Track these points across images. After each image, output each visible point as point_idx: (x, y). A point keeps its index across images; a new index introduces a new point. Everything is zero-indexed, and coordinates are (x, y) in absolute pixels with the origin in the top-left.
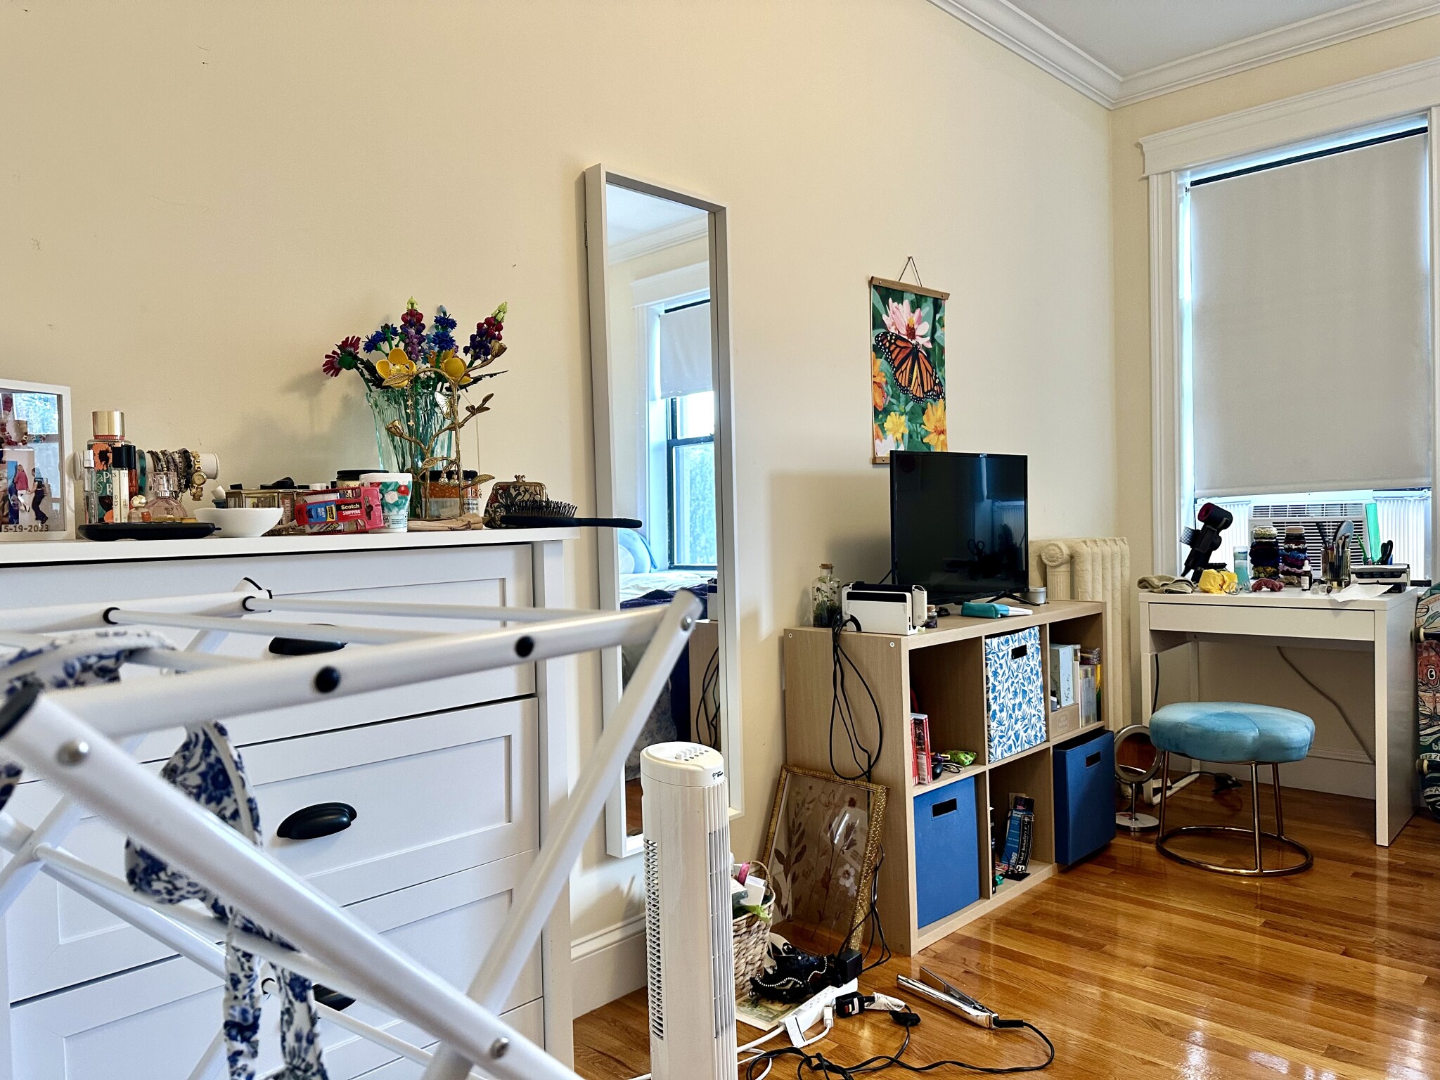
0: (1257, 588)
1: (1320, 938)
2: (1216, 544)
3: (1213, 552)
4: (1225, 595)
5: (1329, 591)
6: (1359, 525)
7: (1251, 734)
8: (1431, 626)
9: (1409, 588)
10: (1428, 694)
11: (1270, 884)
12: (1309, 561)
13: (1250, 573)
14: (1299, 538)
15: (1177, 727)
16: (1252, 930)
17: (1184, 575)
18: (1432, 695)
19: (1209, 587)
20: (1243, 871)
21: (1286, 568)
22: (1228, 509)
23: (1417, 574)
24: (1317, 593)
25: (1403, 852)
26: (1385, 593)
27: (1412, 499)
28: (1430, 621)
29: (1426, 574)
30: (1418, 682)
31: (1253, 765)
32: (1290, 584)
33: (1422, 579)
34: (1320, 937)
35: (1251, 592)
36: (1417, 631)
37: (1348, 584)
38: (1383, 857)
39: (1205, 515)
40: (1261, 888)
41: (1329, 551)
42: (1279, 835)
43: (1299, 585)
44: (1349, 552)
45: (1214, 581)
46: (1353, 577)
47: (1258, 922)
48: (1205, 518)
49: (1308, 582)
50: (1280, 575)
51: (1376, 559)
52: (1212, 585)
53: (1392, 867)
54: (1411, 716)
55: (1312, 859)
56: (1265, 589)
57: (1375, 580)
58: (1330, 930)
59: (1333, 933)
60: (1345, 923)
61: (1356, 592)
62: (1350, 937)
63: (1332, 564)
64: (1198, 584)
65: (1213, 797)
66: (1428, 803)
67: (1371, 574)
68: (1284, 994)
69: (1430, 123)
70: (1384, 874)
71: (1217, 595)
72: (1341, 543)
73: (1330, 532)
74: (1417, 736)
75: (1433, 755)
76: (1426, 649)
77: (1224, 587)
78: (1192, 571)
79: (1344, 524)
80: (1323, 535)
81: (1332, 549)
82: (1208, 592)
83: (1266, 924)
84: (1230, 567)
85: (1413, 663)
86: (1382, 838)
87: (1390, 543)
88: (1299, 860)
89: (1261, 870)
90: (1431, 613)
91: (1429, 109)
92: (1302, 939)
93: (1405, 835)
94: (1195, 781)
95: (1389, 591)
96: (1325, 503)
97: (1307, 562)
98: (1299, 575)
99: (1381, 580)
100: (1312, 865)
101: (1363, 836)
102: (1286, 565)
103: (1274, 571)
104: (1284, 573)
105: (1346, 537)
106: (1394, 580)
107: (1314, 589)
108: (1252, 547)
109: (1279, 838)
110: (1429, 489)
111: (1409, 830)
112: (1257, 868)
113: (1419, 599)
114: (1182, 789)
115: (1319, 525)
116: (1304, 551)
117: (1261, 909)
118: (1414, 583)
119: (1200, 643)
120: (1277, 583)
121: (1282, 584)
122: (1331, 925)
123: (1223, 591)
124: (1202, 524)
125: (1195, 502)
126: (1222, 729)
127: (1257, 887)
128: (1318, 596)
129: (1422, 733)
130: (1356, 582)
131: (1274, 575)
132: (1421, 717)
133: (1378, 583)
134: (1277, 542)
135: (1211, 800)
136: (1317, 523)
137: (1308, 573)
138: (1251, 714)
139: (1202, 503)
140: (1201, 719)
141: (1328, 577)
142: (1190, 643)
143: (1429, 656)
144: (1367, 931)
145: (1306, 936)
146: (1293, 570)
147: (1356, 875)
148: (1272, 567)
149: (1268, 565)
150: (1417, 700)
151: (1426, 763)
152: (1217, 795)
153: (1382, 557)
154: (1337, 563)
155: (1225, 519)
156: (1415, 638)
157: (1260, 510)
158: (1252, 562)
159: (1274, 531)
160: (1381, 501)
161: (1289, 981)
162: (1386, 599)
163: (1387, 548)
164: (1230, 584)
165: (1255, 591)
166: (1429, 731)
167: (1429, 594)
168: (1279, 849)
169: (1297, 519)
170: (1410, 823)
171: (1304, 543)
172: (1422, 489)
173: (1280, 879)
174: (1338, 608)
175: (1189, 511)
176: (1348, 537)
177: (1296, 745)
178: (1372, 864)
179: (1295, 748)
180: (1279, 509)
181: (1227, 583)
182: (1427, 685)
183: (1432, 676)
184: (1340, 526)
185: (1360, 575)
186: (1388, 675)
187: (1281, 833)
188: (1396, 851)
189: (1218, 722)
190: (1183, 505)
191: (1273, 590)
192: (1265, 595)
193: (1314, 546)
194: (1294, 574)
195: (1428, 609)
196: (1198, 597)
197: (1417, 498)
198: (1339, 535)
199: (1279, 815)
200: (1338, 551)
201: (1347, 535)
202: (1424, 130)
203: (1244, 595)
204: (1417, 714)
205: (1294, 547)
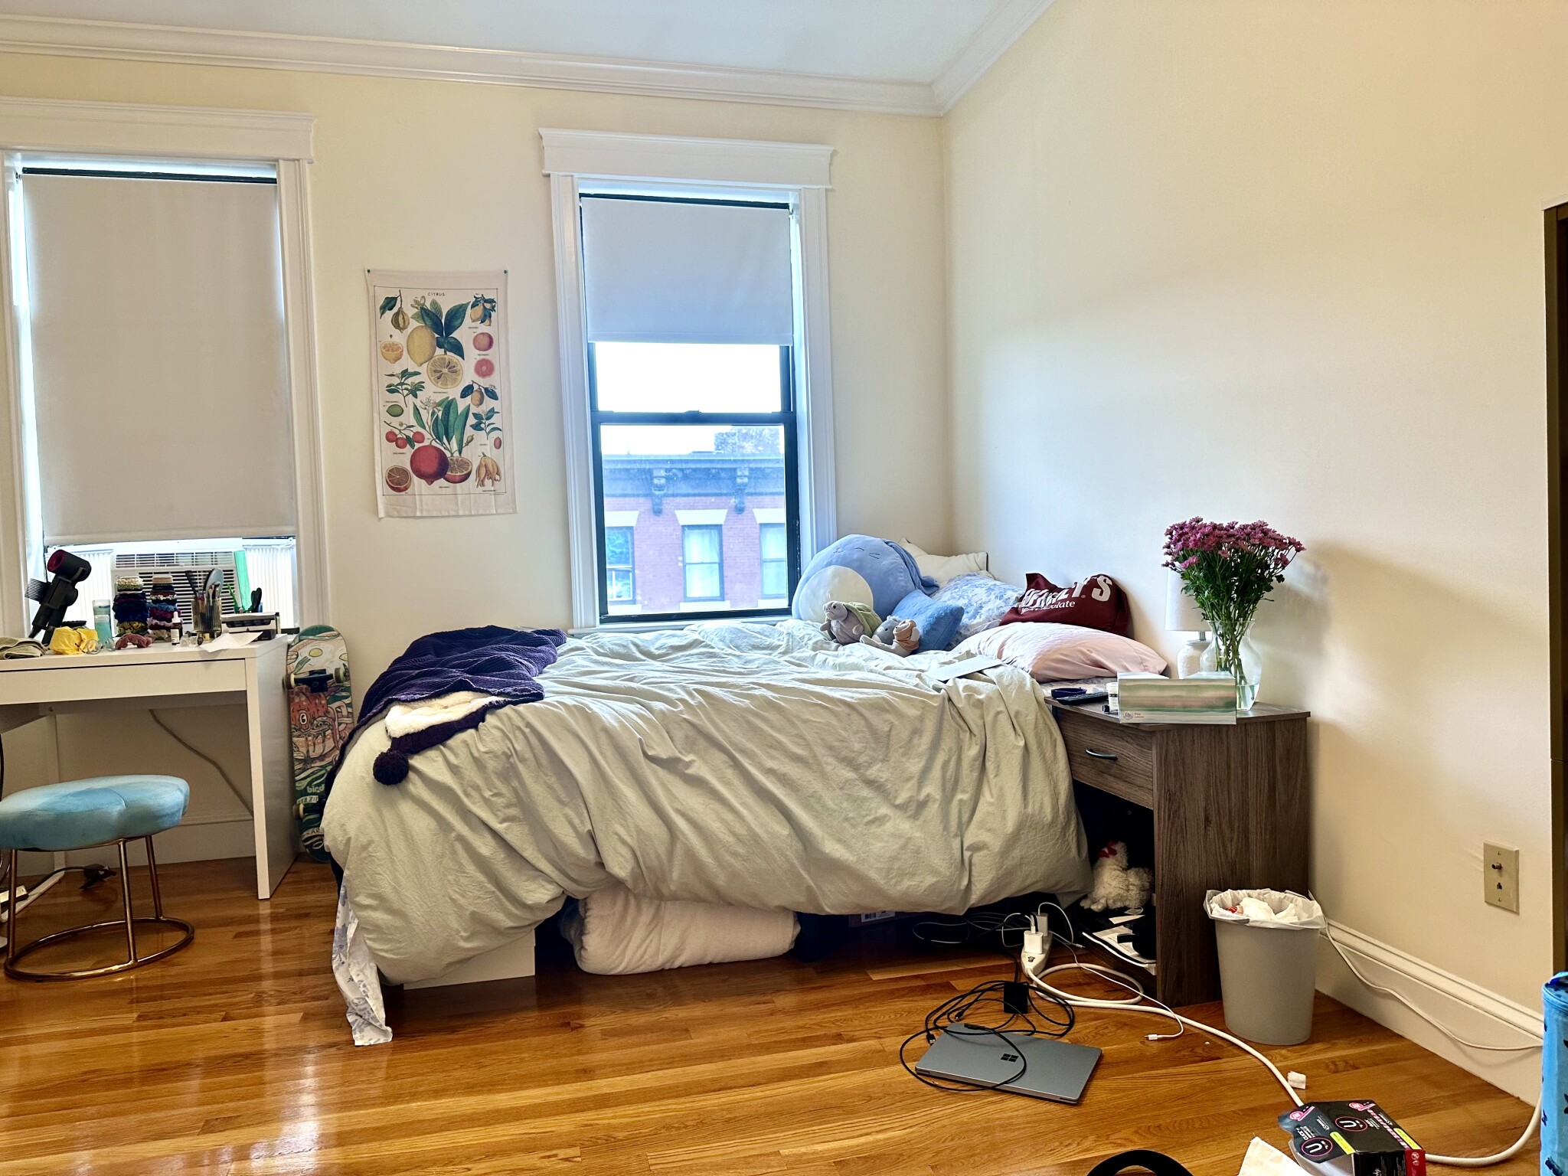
0: (121, 646)
1: (199, 1013)
2: (71, 598)
3: (69, 608)
4: (83, 655)
5: (200, 643)
6: (229, 574)
7: (115, 808)
8: (301, 671)
9: (279, 635)
10: (301, 739)
11: (146, 973)
12: (179, 613)
13: (115, 630)
14: (167, 589)
15: (26, 817)
16: (128, 1029)
17: (32, 635)
18: (304, 739)
19: (63, 647)
20: (116, 967)
21: (155, 621)
22: (86, 558)
23: (287, 621)
24: (186, 645)
25: (284, 900)
26: (254, 641)
27: (279, 547)
28: (300, 666)
29: (295, 622)
30: (292, 728)
31: (121, 844)
32: (160, 639)
33: (292, 627)
34: (198, 1010)
35: (114, 650)
36: (288, 677)
37: (219, 635)
38: (265, 910)
39: (56, 565)
40: (137, 980)
41: (200, 601)
42: (157, 917)
43: (169, 639)
44: (219, 601)
45: (69, 640)
46: (224, 626)
47: (129, 1018)
48: (55, 568)
49: (178, 635)
50: (149, 631)
51: (247, 608)
52: (66, 645)
53: (275, 918)
54: (286, 762)
55: (193, 932)
56: (130, 645)
57: (245, 629)
58: (209, 1000)
59: (212, 1002)
60: (225, 988)
61: (228, 641)
62: (230, 1000)
63: (203, 615)
64: (49, 646)
65: (81, 894)
66: (306, 847)
67: (242, 623)
68: (159, 1086)
69: (278, 174)
70: (265, 926)
71: (73, 656)
72: (211, 592)
73: (200, 583)
74: (293, 782)
75: (308, 798)
76: (298, 694)
77: (82, 647)
78: (43, 632)
79: (214, 572)
80: (193, 585)
81: (202, 599)
82: (61, 654)
83: (140, 1018)
84: (90, 625)
85: (286, 709)
86: (264, 891)
87: (259, 590)
88: (180, 936)
89: (136, 960)
90: (300, 658)
91: (277, 160)
92: (180, 1020)
93: (287, 883)
94: (60, 881)
95: (260, 639)
96: (194, 552)
97: (176, 613)
98: (168, 629)
99: (251, 628)
100: (193, 938)
101: (245, 895)
102: (155, 618)
103: (142, 627)
104: (153, 627)
105: (216, 586)
106: (264, 628)
107: (184, 641)
108: (115, 600)
109: (157, 920)
110: (293, 537)
111: (290, 878)
112: (130, 960)
113: (289, 646)
114: (42, 894)
115: (189, 574)
116: (174, 602)
117: (137, 1002)
118: (284, 631)
119: (58, 716)
120: (144, 638)
121: (150, 639)
122: (210, 994)
123: (80, 652)
124: (53, 575)
125: (45, 551)
126: (81, 809)
127: (131, 980)
128: (187, 649)
129: (297, 778)
130: (226, 632)
131: (143, 631)
132: (296, 763)
133: (248, 631)
134: (143, 593)
135: (78, 898)
136: (187, 572)
137: (179, 626)
138: (117, 786)
139: (51, 551)
140: (55, 802)
141: (201, 628)
142: (44, 718)
143: (302, 702)
144: (246, 988)
145: (184, 1015)
146: (162, 623)
147: (238, 935)
148: (139, 622)
149: (134, 620)
150: (291, 747)
151: (302, 807)
152: (86, 890)
153: (252, 606)
154: (208, 614)
155: (81, 569)
156: (286, 685)
157: (123, 560)
158: (116, 617)
159: (140, 582)
160: (250, 550)
161: (165, 1070)
162: (256, 646)
163: (257, 595)
164: (88, 642)
165: (119, 649)
166: (303, 776)
167: (297, 640)
168: (158, 931)
169: (166, 568)
170: (291, 871)
171: (173, 594)
172: (288, 537)
173: (158, 963)
174: (209, 660)
175: (37, 561)
176: (218, 585)
177: (169, 812)
178: (255, 920)
179: (167, 815)
180: (145, 559)
181: (85, 641)
182: (299, 730)
183: (304, 721)
184: (209, 576)
185: (231, 624)
186: (261, 724)
187: (159, 912)
188: (277, 900)
189: (76, 802)
190: (30, 554)
191: (140, 646)
192: (131, 652)
193: (184, 597)
194: (164, 627)
195: (298, 656)
196: (50, 660)
197: (283, 546)
198: (209, 583)
199: (156, 896)
200: (208, 601)
201: (217, 583)
202: (274, 181)
203: (106, 654)
204: (292, 761)
205: (162, 598)
